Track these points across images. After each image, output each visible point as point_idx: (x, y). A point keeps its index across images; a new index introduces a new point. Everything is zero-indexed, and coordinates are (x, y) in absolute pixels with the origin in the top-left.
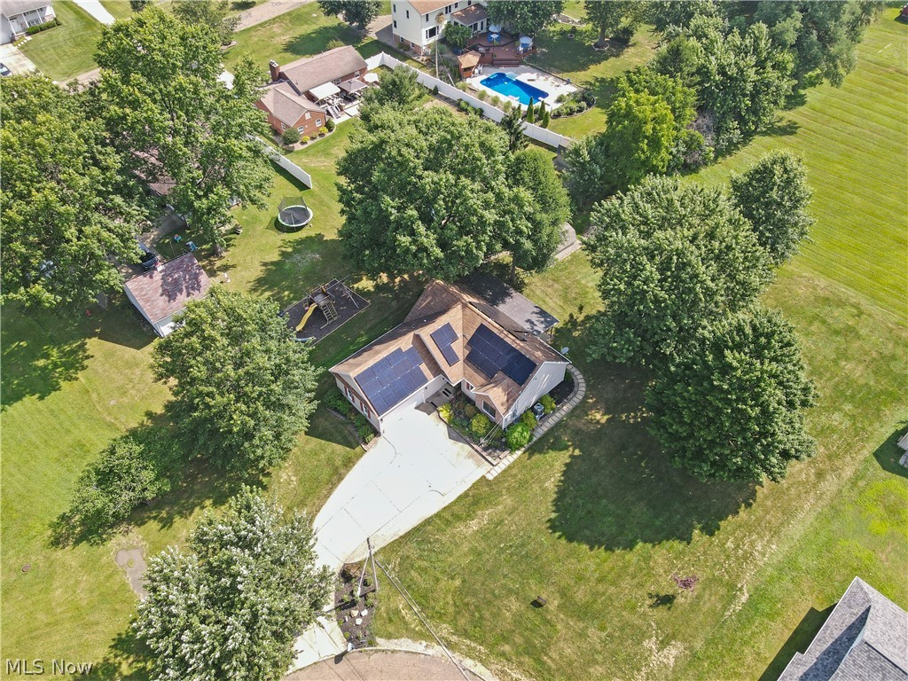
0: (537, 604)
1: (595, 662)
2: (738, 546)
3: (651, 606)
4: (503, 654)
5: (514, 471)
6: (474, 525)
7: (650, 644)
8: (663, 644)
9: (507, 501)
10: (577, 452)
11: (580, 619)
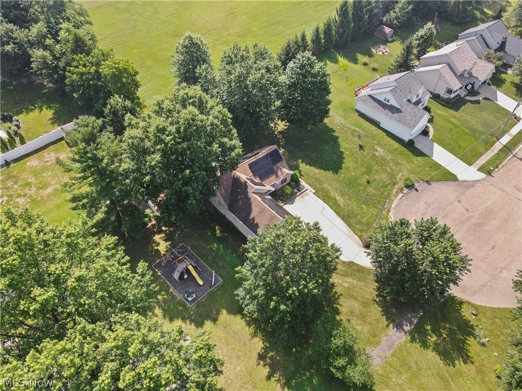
0: (368, 182)
1: (386, 169)
2: (339, 126)
3: (364, 151)
4: (388, 195)
5: (310, 182)
6: (338, 198)
7: (377, 154)
8: (377, 151)
9: (325, 186)
10: (300, 160)
11: (372, 171)
